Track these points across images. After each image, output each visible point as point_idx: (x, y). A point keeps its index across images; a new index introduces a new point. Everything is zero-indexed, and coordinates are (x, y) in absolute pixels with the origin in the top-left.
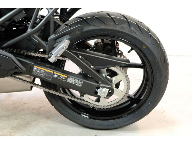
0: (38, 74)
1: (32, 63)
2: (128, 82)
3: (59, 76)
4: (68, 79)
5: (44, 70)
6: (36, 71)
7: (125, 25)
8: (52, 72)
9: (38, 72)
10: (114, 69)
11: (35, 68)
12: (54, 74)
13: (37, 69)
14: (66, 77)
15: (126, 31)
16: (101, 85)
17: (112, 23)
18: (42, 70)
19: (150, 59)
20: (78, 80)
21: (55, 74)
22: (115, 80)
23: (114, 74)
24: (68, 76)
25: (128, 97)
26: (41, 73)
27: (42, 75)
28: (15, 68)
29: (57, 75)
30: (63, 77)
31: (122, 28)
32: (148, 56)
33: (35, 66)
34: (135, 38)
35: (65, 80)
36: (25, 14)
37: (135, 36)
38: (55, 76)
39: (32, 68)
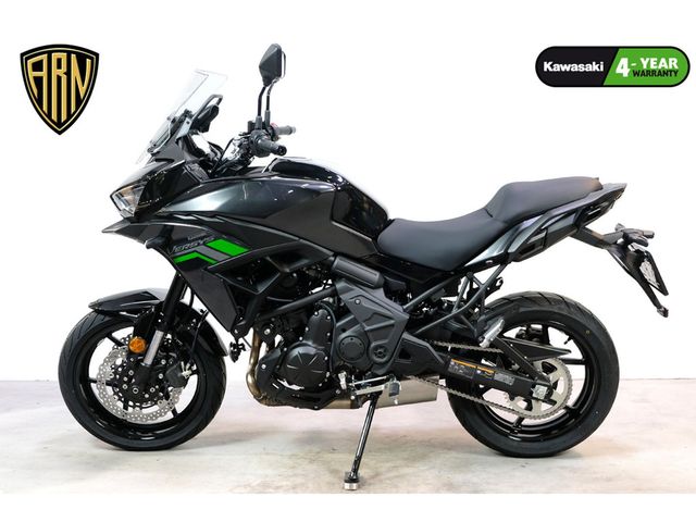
0: (455, 371)
1: (449, 357)
2: (570, 380)
3: (483, 372)
4: (496, 375)
5: (464, 365)
6: (454, 366)
7: (563, 306)
8: (475, 367)
10: (550, 361)
12: (477, 369)
13: (456, 363)
14: (493, 372)
15: (565, 313)
16: (539, 381)
17: (547, 303)
18: (462, 365)
19: (595, 347)
20: (508, 377)
22: (552, 377)
23: (550, 369)
24: (495, 372)
25: (566, 408)
26: (459, 370)
27: (461, 371)
29: (481, 370)
30: (488, 373)
31: (560, 308)
32: (592, 344)
33: (452, 360)
34: (575, 320)
35: (491, 376)
36: (445, 293)
37: (574, 317)
38: (479, 372)
39: (448, 363)
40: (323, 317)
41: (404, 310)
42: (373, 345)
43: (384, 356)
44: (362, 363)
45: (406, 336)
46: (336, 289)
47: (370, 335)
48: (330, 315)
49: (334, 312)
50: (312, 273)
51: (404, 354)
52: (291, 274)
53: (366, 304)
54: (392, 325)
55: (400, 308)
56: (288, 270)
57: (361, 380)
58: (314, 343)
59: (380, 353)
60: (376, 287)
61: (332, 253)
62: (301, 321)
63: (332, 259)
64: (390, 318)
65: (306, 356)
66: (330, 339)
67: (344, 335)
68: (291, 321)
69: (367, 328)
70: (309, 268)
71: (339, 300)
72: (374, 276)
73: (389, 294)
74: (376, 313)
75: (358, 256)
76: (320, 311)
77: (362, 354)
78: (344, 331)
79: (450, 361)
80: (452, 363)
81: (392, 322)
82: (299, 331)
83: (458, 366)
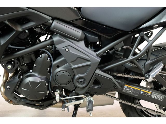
0: (127, 92)
1: (123, 83)
3: (145, 93)
4: (152, 95)
5: (132, 88)
6: (126, 89)
8: (140, 90)
9: (128, 89)
11: (126, 86)
12: (140, 91)
13: (127, 87)
14: (151, 93)
18: (131, 88)
20: (160, 96)
21: (142, 91)
24: (152, 93)
26: (129, 91)
27: (130, 92)
28: (114, 87)
29: (143, 92)
30: (148, 94)
33: (125, 85)
35: (149, 96)
36: (123, 44)
38: (142, 93)
39: (122, 87)
40: (45, 59)
41: (97, 55)
42: (77, 76)
43: (84, 83)
44: (69, 87)
45: (98, 72)
46: (53, 41)
47: (75, 71)
48: (49, 57)
49: (52, 55)
50: (38, 30)
51: (96, 82)
52: (24, 31)
53: (73, 51)
54: (89, 65)
55: (94, 54)
56: (20, 29)
57: (69, 96)
58: (39, 74)
59: (81, 82)
60: (79, 40)
61: (51, 18)
62: (32, 60)
63: (51, 21)
64: (88, 61)
65: (34, 84)
66: (50, 72)
67: (58, 70)
68: (25, 59)
69: (74, 67)
70: (36, 27)
71: (55, 47)
72: (79, 33)
73: (87, 44)
74: (79, 57)
75: (68, 20)
76: (43, 55)
77: (69, 82)
78: (58, 67)
79: (124, 86)
80: (125, 87)
81: (89, 63)
82: (30, 66)
83: (129, 89)
